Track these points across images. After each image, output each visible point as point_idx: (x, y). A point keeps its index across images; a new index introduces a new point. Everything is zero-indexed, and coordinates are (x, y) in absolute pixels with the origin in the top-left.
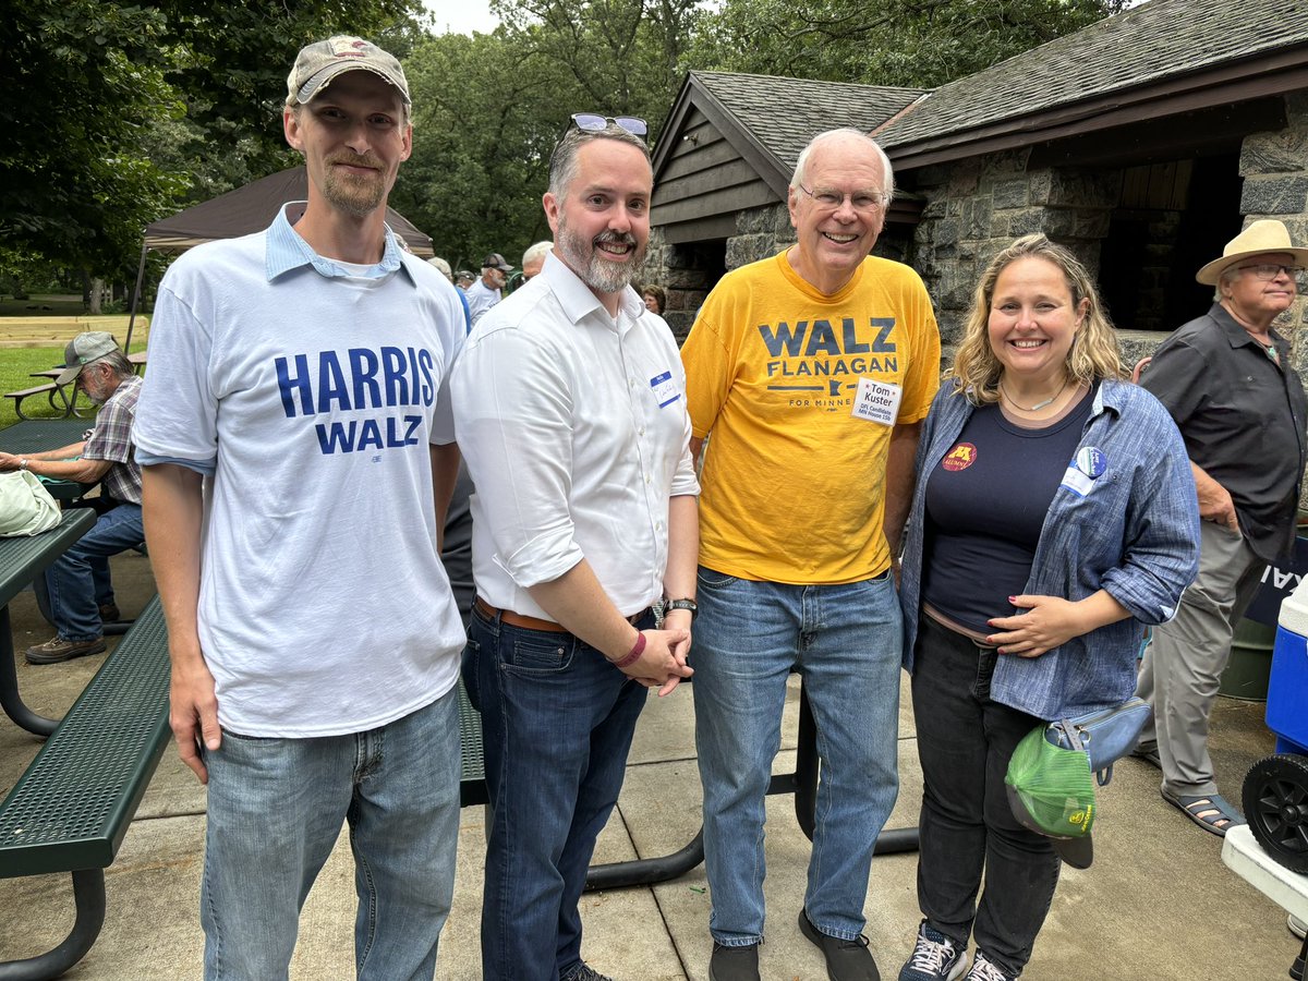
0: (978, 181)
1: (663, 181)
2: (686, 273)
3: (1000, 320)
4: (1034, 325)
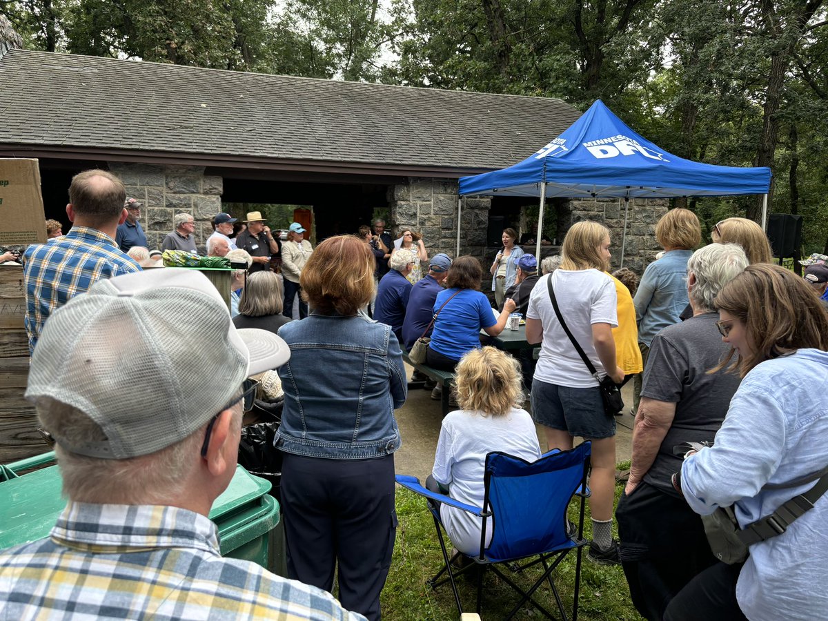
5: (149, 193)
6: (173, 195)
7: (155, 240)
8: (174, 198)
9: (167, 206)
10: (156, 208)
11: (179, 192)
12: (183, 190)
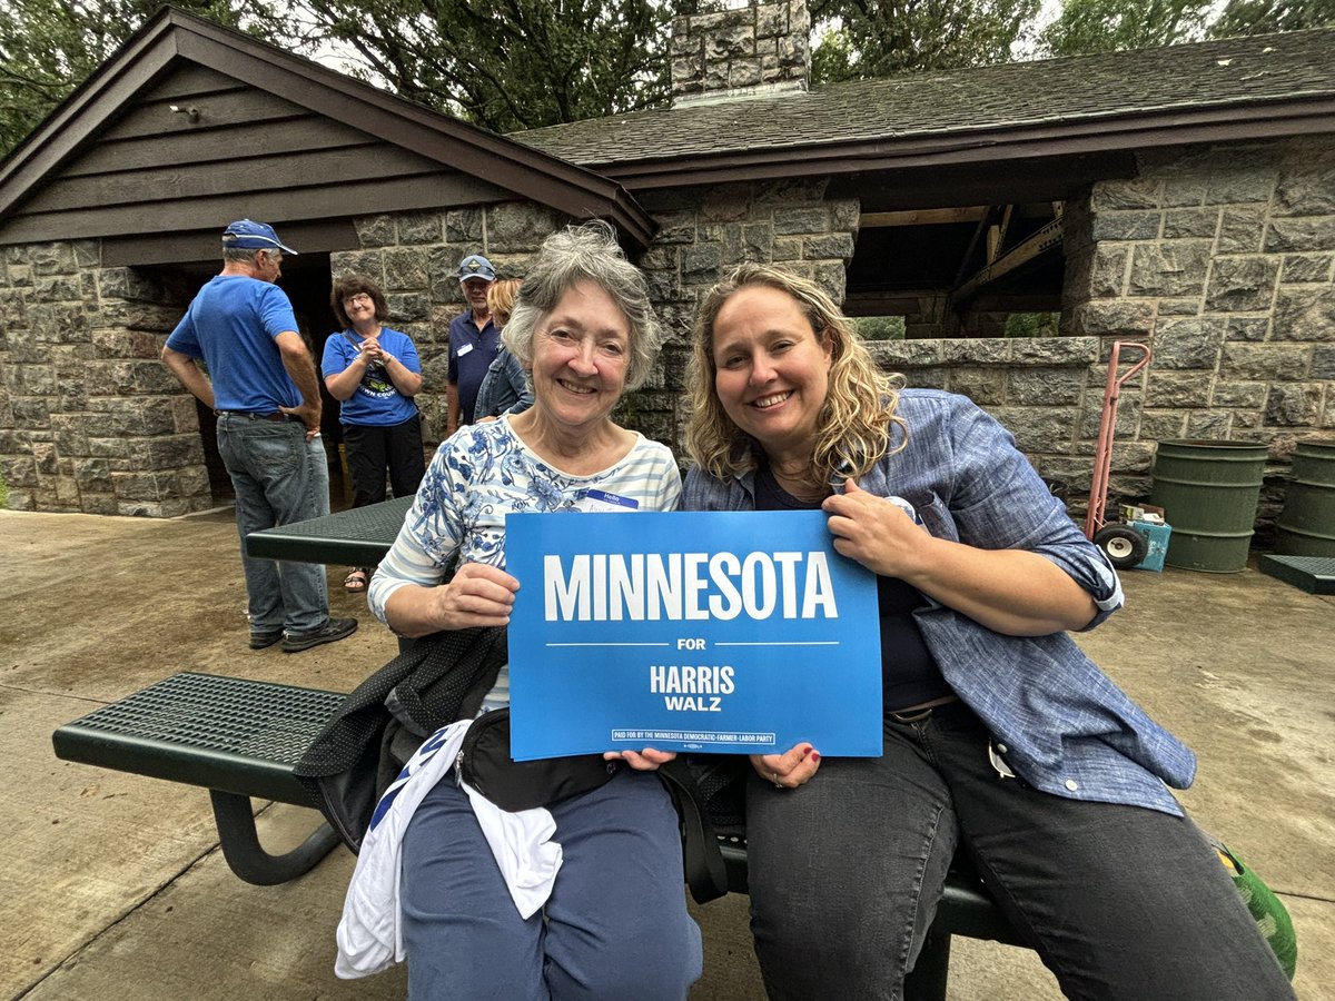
0: (748, 208)
1: (23, 211)
2: (154, 309)
3: (731, 379)
4: (773, 375)
5: (1228, 219)
6: (1290, 220)
7: (1219, 335)
8: (1293, 228)
9: (1269, 250)
10: (1237, 258)
11: (1310, 213)
12: (1324, 204)
